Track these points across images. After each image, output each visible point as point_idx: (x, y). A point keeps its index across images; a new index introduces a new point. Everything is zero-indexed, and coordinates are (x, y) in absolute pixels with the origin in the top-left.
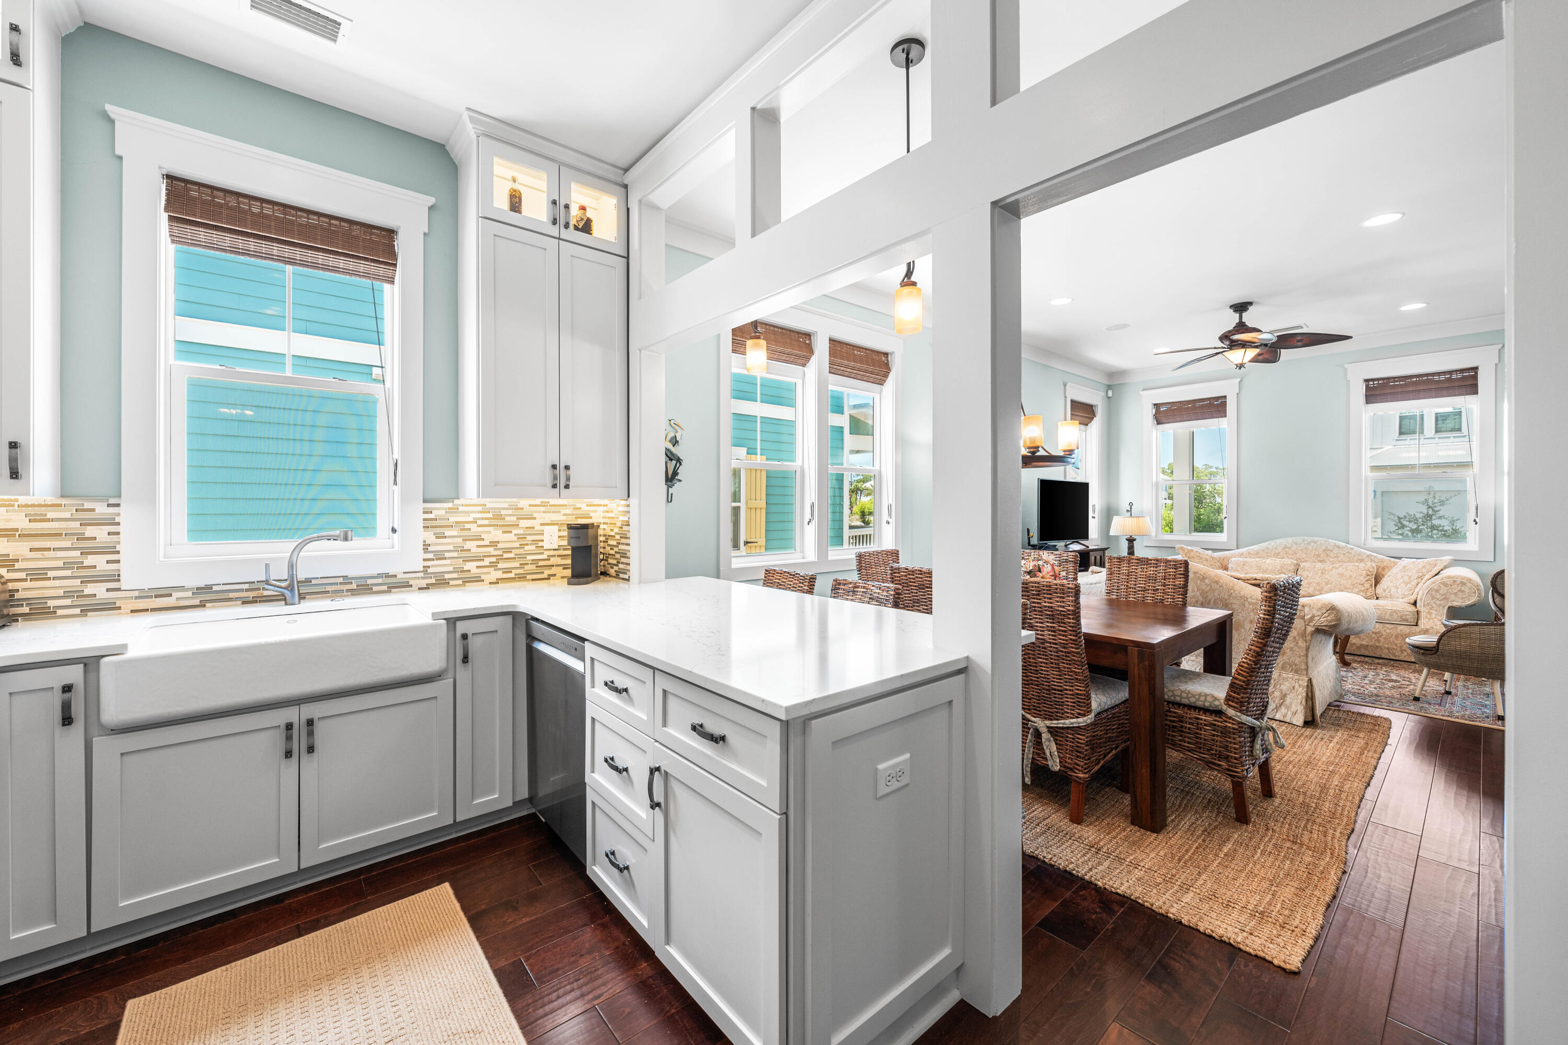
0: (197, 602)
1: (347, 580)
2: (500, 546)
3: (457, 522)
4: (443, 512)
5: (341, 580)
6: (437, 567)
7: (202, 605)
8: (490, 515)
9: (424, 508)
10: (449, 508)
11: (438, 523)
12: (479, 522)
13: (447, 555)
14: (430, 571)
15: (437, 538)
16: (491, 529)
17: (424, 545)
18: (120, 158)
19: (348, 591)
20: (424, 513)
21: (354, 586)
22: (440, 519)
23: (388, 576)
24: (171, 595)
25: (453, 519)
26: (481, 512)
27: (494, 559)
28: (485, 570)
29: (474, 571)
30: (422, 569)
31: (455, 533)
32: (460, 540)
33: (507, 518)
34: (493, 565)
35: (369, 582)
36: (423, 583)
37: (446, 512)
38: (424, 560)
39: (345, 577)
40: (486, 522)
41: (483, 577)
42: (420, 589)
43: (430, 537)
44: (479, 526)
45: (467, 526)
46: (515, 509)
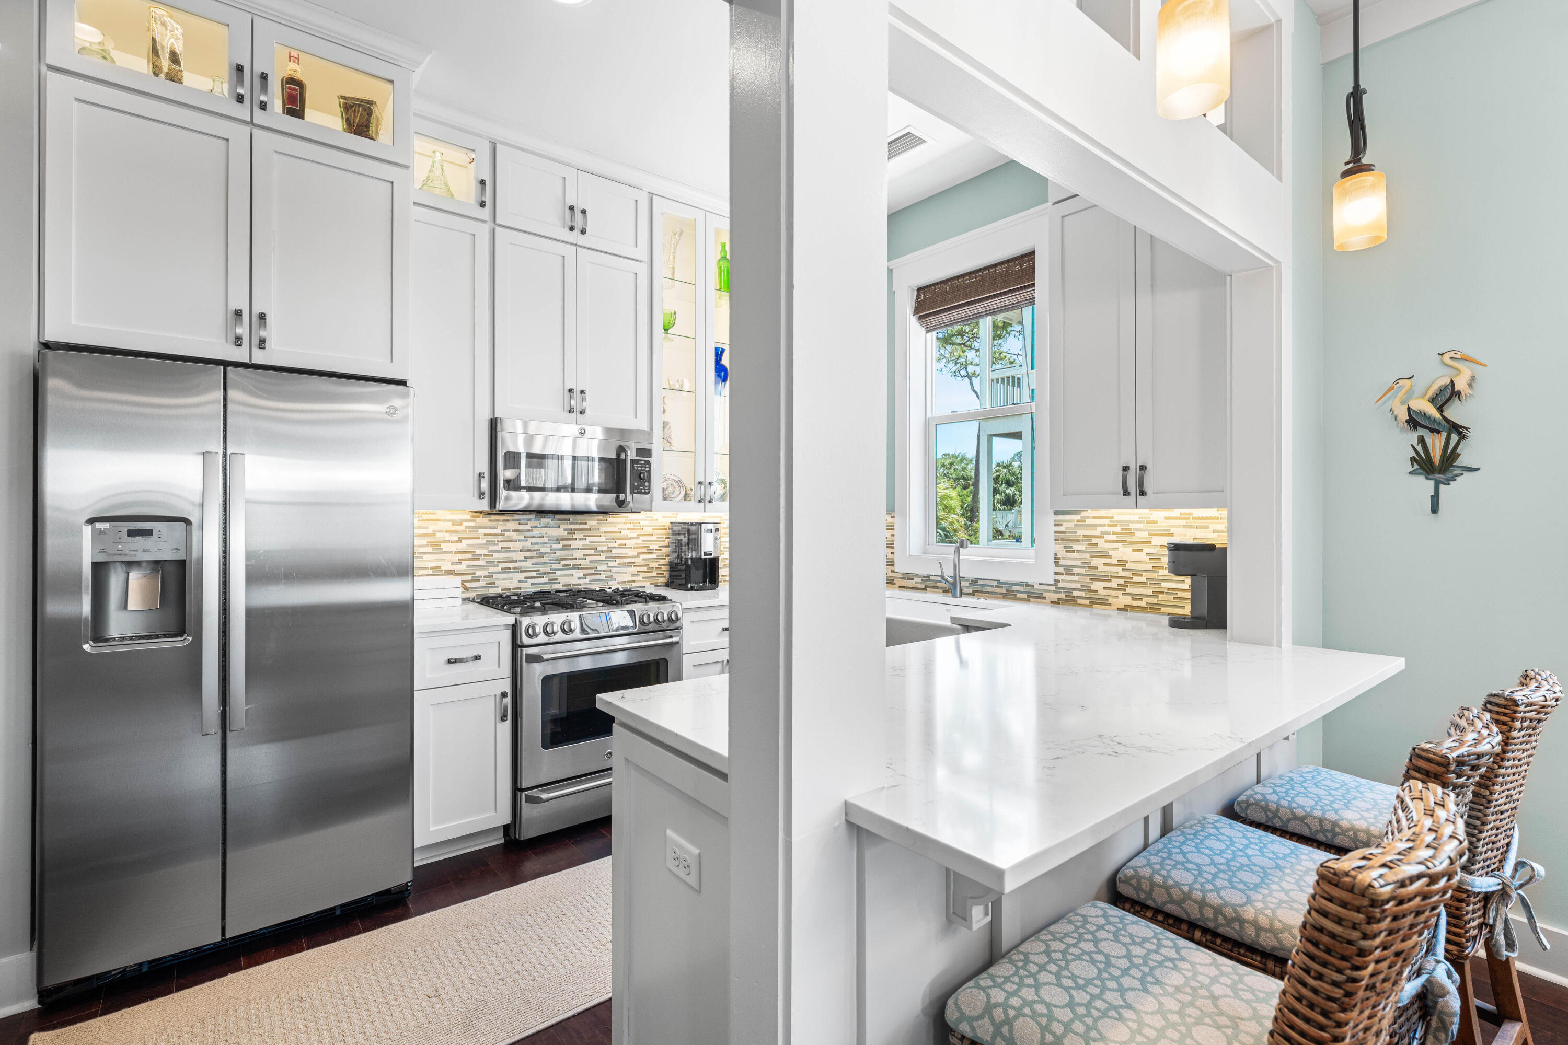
0: (922, 586)
1: (1000, 584)
2: (1128, 566)
3: (1085, 536)
4: (1071, 525)
5: (995, 583)
6: (1068, 582)
7: (925, 589)
8: (1118, 529)
9: (1055, 521)
10: (1078, 521)
11: (1068, 536)
12: (1107, 537)
13: (1075, 571)
14: (1060, 585)
15: (1067, 551)
16: (1119, 545)
17: (1055, 558)
18: (894, 292)
19: (1001, 594)
20: (1056, 525)
21: (1004, 590)
22: (1070, 532)
23: (1027, 585)
24: (912, 579)
25: (1081, 533)
26: (1109, 525)
27: (1122, 582)
28: (1113, 593)
29: (1101, 592)
30: (1052, 582)
31: (1083, 548)
32: (1087, 556)
33: (1138, 534)
34: (1121, 588)
35: (1015, 588)
36: (1055, 597)
37: (1075, 525)
38: (1056, 573)
39: (998, 581)
40: (1114, 537)
41: (1110, 600)
42: (1052, 602)
43: (1060, 550)
44: (1106, 541)
45: (1094, 541)
46: (1147, 522)
